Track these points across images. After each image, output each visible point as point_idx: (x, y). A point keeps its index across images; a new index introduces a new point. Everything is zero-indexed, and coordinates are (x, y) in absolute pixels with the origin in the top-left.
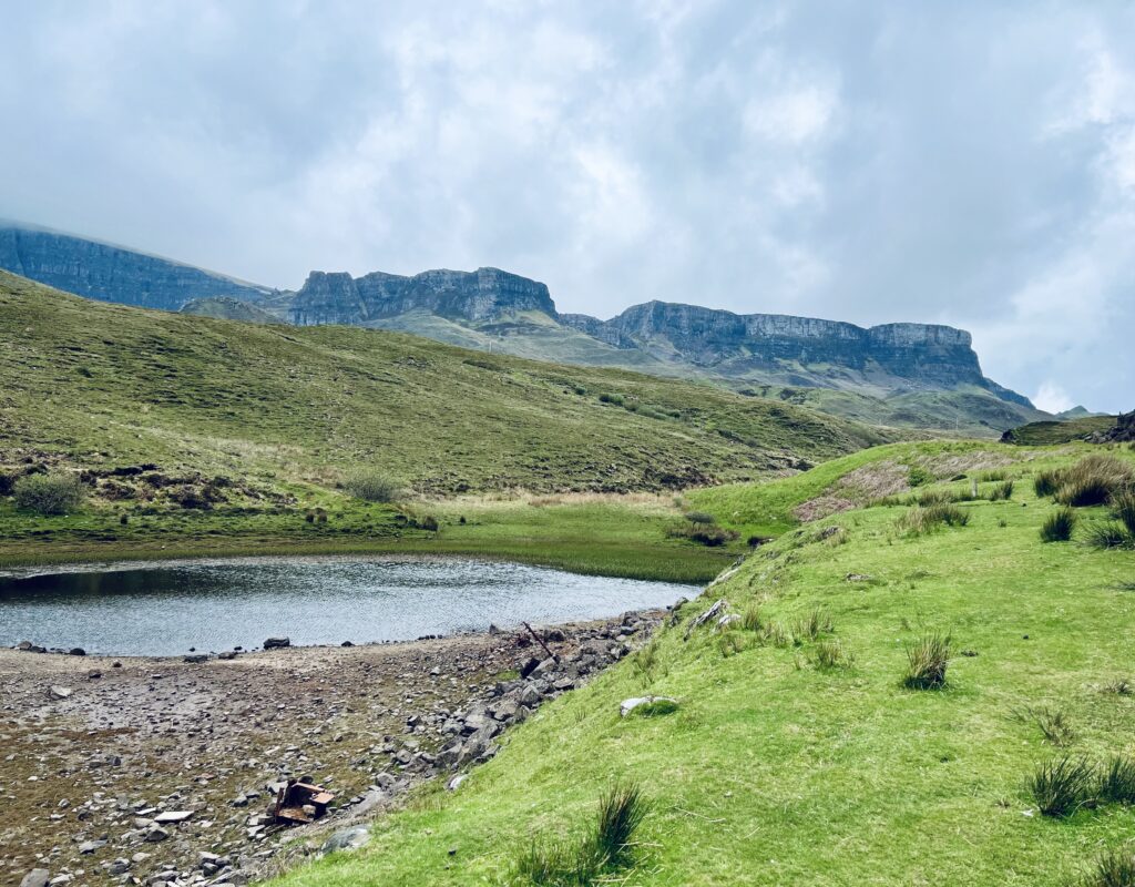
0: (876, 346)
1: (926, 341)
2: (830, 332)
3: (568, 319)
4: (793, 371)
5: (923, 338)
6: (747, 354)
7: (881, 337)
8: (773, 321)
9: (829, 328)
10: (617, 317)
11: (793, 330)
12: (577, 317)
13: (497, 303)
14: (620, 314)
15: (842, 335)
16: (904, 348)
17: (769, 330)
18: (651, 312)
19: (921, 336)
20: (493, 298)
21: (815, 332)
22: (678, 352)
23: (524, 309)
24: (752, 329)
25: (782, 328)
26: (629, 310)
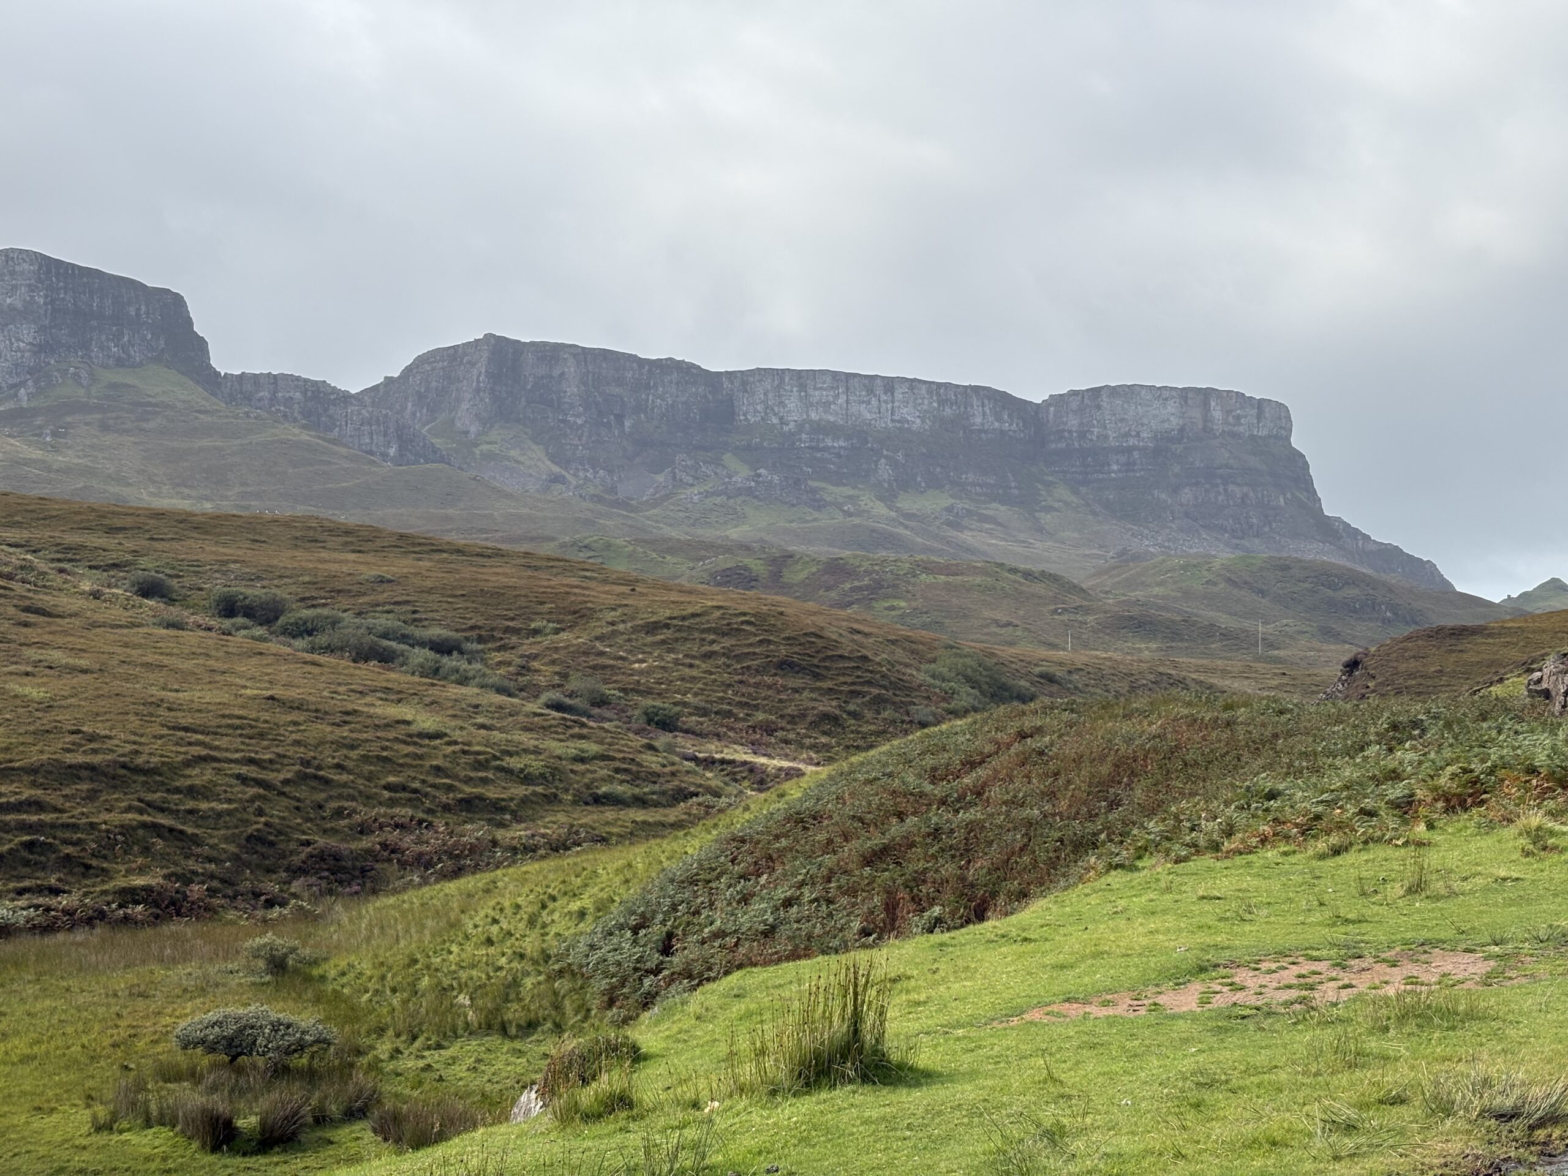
0: (1062, 445)
1: (1182, 430)
2: (948, 411)
3: (248, 387)
4: (859, 513)
5: (1175, 422)
6: (741, 473)
7: (1073, 422)
8: (802, 387)
9: (942, 402)
10: (389, 380)
11: (854, 408)
12: (274, 380)
13: (40, 349)
14: (396, 374)
15: (978, 420)
16: (1130, 450)
17: (793, 409)
18: (482, 367)
19: (1170, 416)
20: (28, 334)
21: (907, 412)
22: (556, 469)
23: (120, 363)
24: (750, 411)
25: (827, 405)
26: (421, 360)
